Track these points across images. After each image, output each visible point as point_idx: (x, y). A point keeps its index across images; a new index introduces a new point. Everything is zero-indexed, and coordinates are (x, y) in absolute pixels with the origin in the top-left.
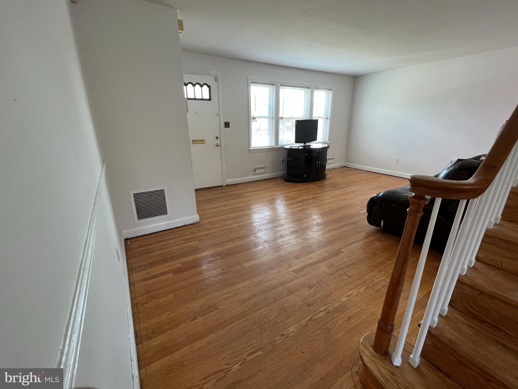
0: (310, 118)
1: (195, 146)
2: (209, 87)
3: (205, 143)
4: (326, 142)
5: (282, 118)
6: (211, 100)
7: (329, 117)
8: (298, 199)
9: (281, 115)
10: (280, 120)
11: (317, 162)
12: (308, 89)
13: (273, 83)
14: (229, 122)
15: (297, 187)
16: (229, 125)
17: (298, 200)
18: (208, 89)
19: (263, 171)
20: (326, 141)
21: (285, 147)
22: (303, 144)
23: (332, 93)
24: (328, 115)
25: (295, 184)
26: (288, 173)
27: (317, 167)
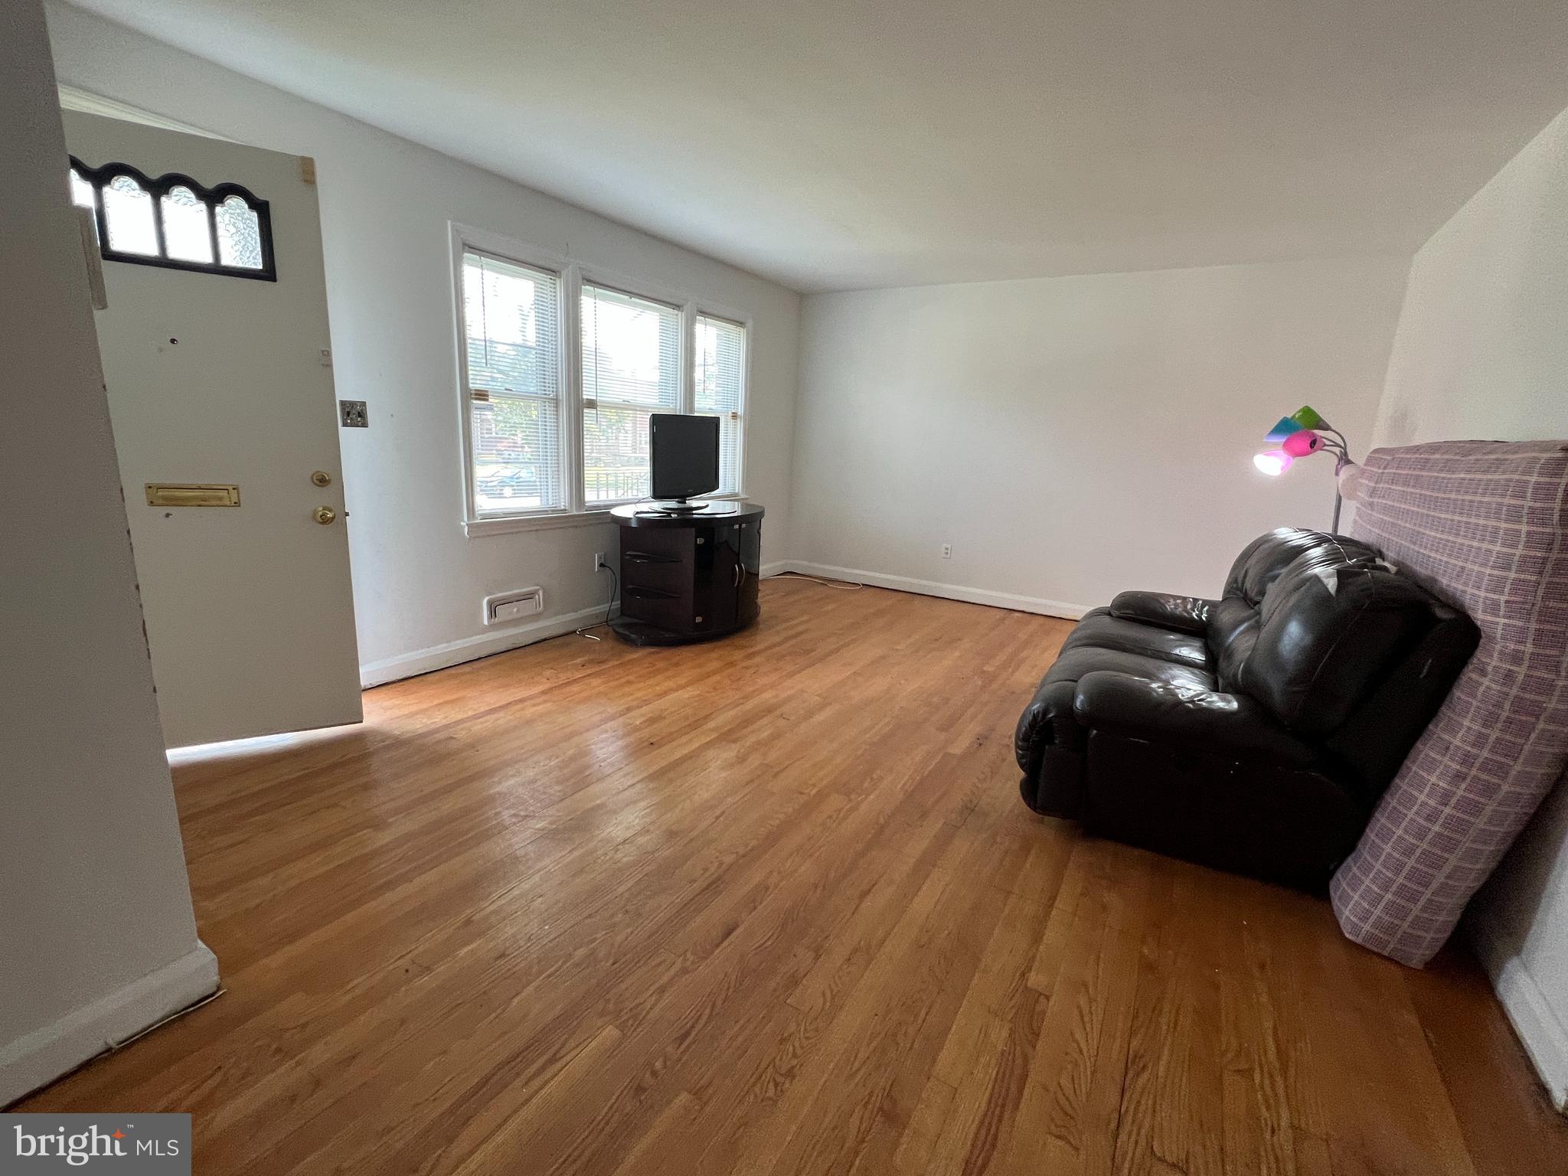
0: (685, 411)
1: (168, 515)
2: (261, 208)
3: (237, 504)
4: (736, 495)
5: (592, 404)
6: (274, 280)
7: (740, 411)
8: (711, 725)
9: (587, 394)
10: (585, 410)
11: (736, 566)
12: (676, 312)
13: (553, 266)
14: (364, 404)
15: (677, 664)
16: (362, 415)
17: (712, 730)
18: (254, 216)
19: (527, 608)
20: (737, 491)
21: (617, 512)
22: (672, 504)
23: (748, 333)
24: (736, 405)
25: (668, 653)
26: (624, 611)
27: (736, 584)
